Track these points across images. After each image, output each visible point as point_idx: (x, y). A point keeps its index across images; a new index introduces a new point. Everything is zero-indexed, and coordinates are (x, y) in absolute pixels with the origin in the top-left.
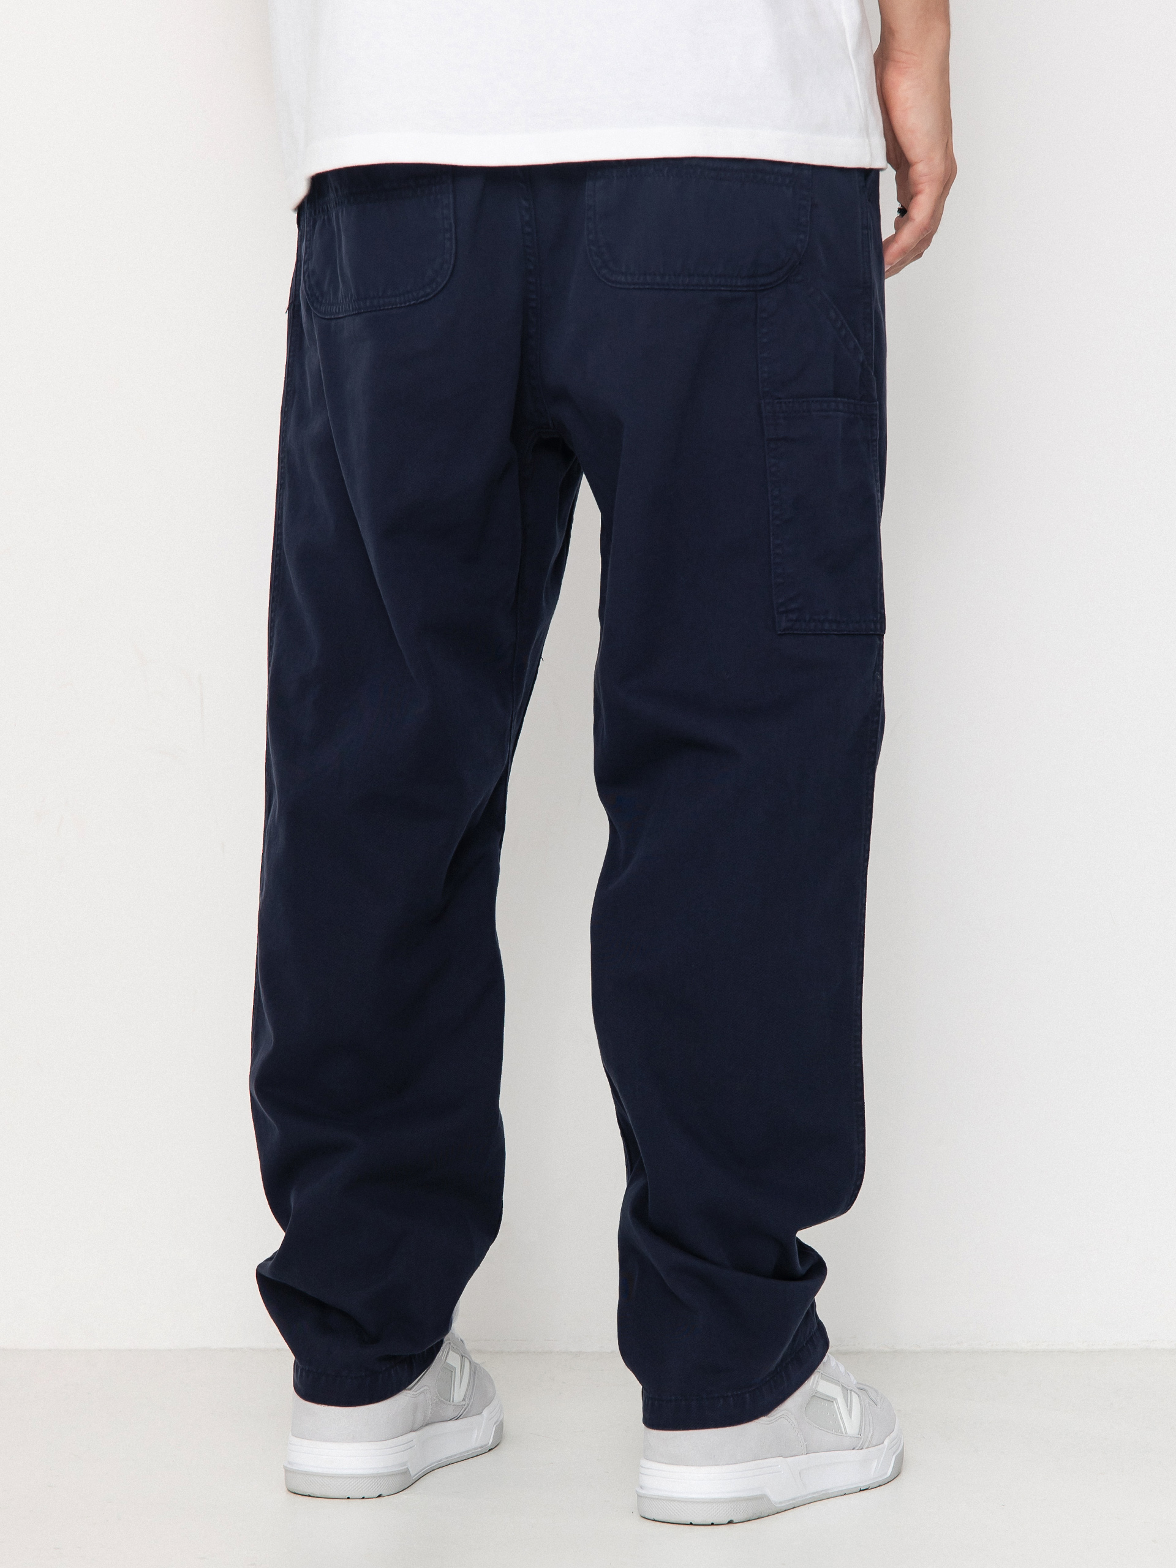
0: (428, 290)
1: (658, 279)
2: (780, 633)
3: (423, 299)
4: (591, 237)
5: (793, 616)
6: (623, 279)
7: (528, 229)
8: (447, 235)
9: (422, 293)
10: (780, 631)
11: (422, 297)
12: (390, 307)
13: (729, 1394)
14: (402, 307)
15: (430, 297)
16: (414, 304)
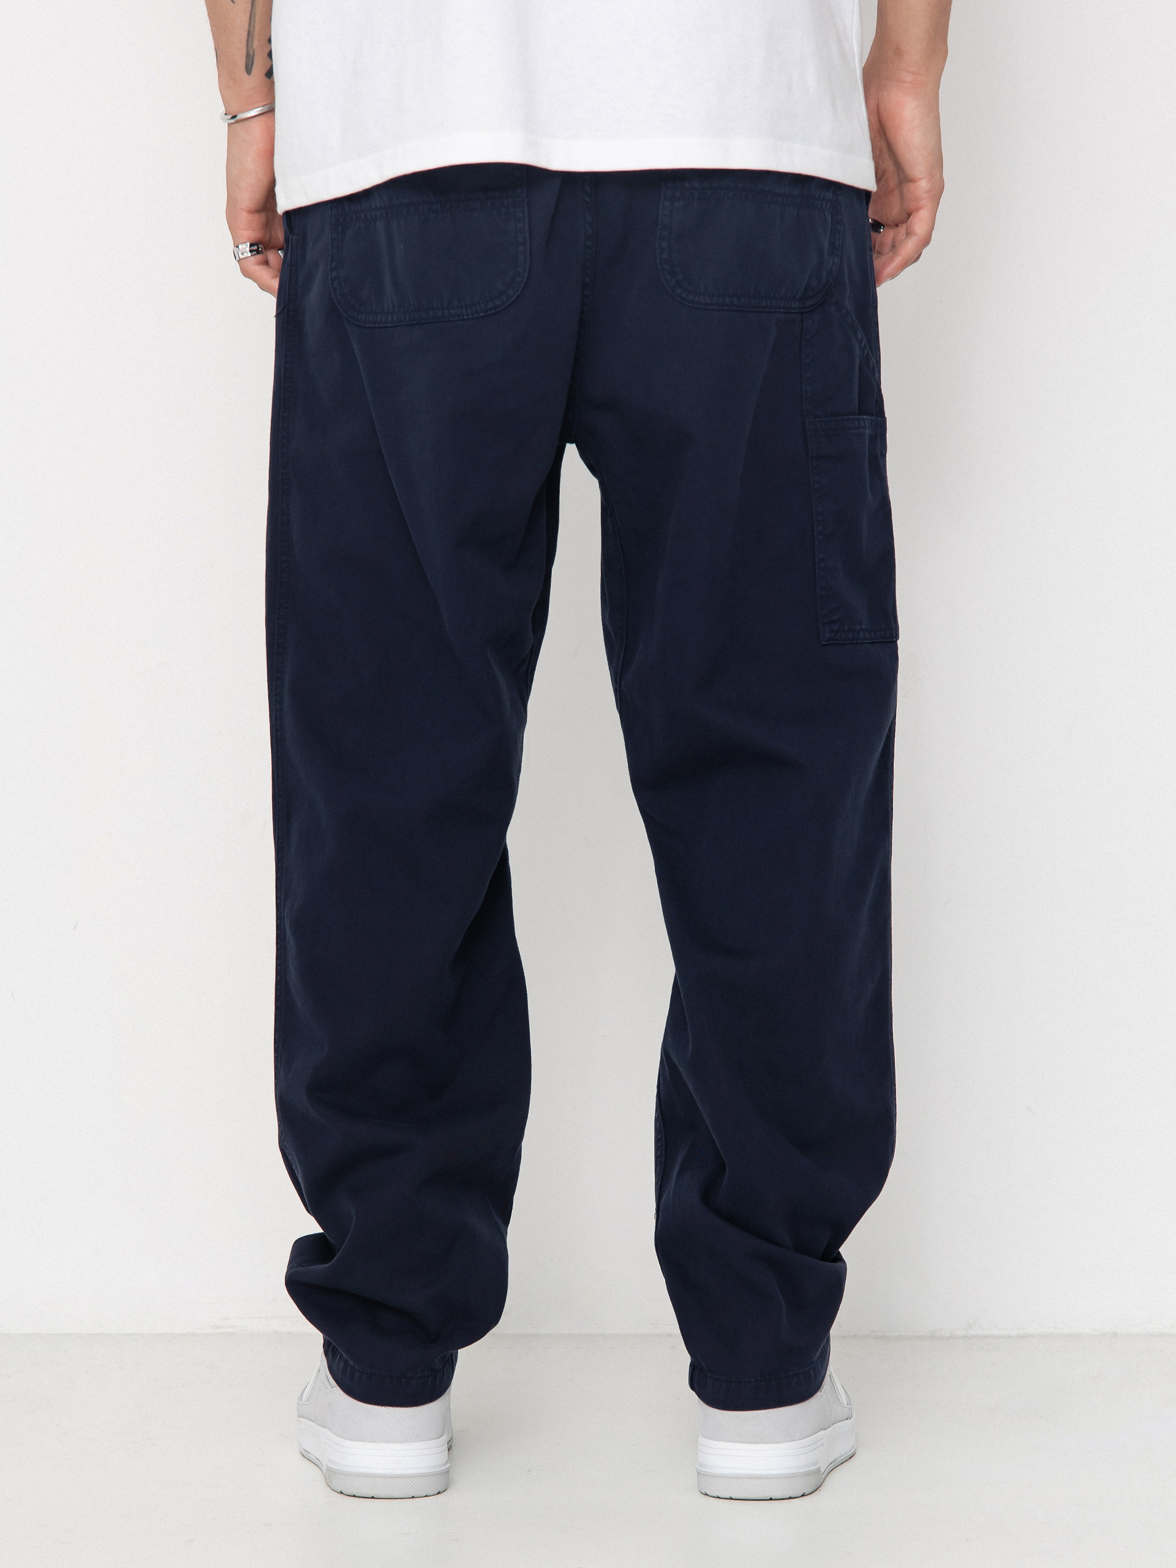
0: (498, 303)
1: (735, 301)
2: (824, 643)
3: (493, 311)
4: (665, 256)
5: (835, 628)
6: (702, 299)
7: (589, 243)
8: (521, 248)
9: (490, 305)
10: (825, 641)
11: (491, 309)
12: (456, 319)
13: (800, 1372)
14: (470, 319)
15: (499, 309)
16: (482, 316)
